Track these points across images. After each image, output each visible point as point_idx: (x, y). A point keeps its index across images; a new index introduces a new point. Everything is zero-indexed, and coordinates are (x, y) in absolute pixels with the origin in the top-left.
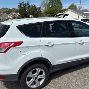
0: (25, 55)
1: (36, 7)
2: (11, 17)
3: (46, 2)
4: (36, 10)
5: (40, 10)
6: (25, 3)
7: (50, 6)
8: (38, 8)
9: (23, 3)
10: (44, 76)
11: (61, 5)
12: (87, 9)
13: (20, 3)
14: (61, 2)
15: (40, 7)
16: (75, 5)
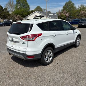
0: (44, 42)
1: (2, 8)
3: (11, 3)
4: (3, 10)
7: (18, 7)
8: (5, 9)
10: (52, 55)
11: (29, 6)
12: (50, 11)
14: (28, 4)
15: (7, 8)
16: (40, 7)
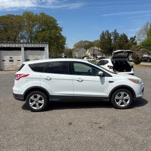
1: (126, 38)
2: (89, 54)
5: (135, 41)
6: (110, 32)
8: (131, 38)
9: (108, 32)
13: (103, 33)
15: (135, 37)
